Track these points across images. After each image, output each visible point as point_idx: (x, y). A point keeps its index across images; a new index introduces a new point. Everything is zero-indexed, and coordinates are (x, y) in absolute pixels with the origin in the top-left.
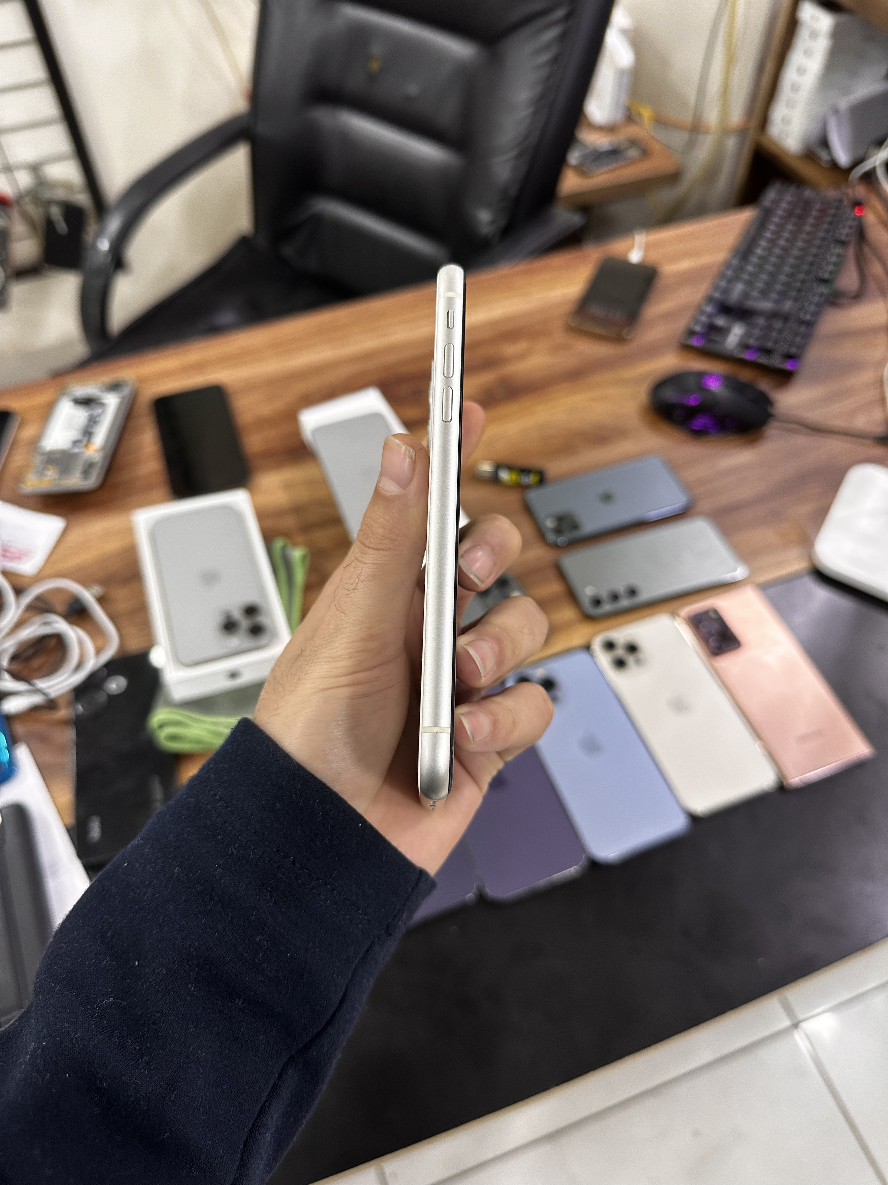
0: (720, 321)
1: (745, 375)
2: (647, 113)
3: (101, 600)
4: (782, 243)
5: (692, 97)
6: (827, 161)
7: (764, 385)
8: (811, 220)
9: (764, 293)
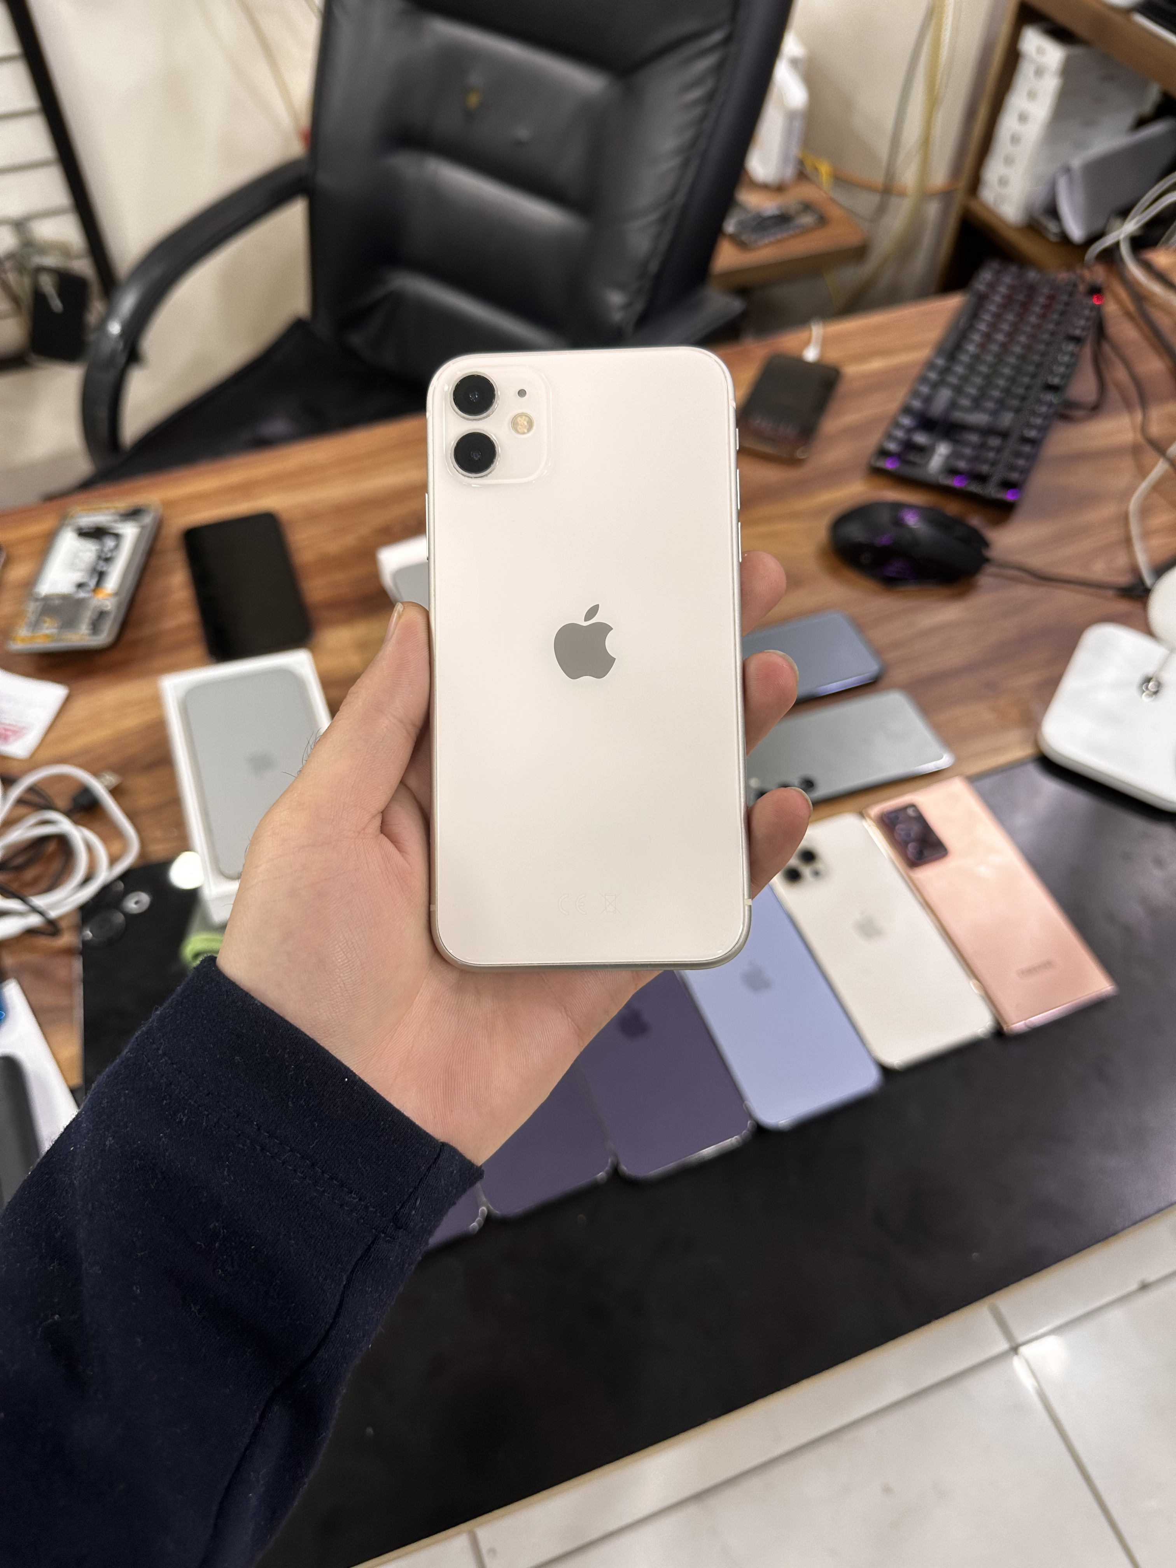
0: (921, 438)
1: (953, 508)
2: (824, 169)
3: (116, 792)
4: (1000, 337)
5: (883, 150)
6: (1055, 234)
7: (975, 521)
8: (1037, 309)
9: (977, 404)
